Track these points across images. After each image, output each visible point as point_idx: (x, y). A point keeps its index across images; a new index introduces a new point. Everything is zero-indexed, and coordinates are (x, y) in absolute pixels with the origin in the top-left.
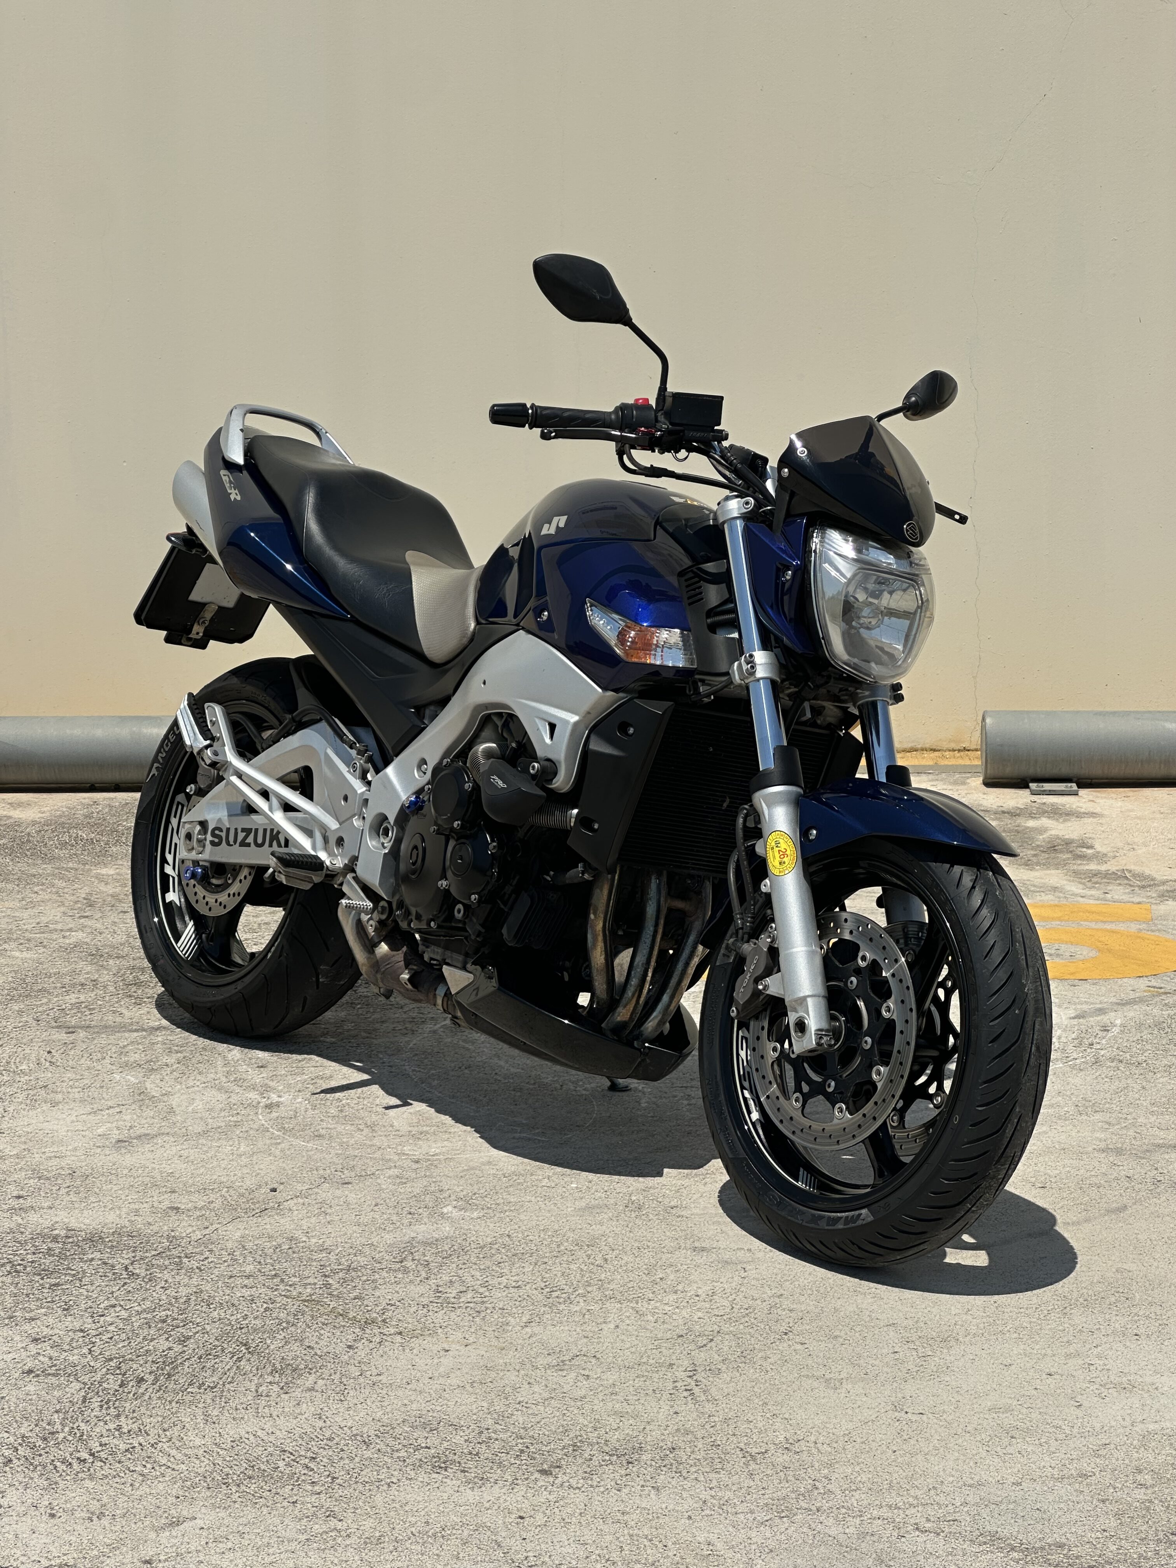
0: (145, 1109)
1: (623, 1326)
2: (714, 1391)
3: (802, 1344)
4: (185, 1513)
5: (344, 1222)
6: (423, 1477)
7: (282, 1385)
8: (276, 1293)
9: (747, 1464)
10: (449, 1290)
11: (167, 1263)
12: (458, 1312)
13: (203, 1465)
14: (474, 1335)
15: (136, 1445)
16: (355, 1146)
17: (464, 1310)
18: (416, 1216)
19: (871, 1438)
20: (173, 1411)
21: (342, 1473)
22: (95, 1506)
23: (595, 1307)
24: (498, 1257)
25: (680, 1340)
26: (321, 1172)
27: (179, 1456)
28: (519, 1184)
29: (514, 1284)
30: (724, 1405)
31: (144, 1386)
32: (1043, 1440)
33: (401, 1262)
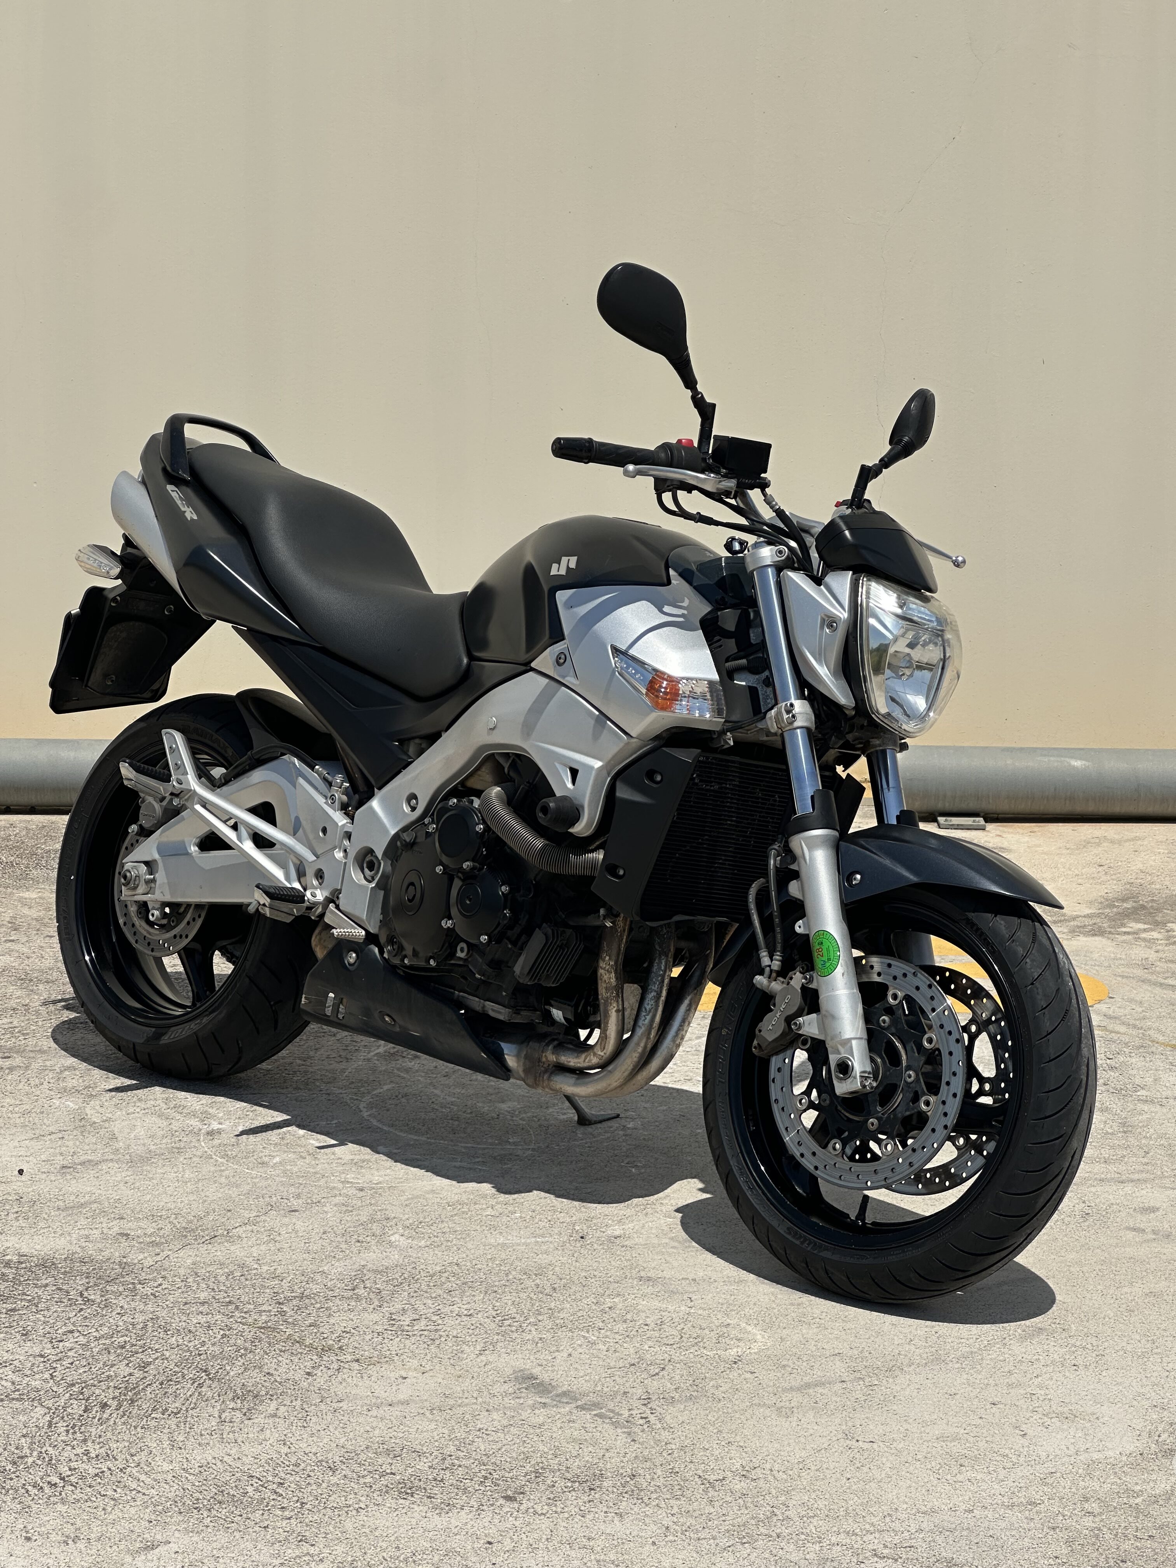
0: (87, 1135)
1: (575, 1354)
2: (668, 1418)
3: (752, 1373)
4: (159, 1537)
5: (293, 1250)
6: (390, 1502)
7: (244, 1411)
8: (231, 1320)
9: (706, 1491)
10: (402, 1318)
11: (121, 1289)
12: (413, 1339)
13: (173, 1489)
14: (430, 1363)
15: (105, 1470)
16: (298, 1174)
17: (418, 1338)
18: (365, 1244)
19: (825, 1466)
20: (139, 1435)
21: (311, 1498)
22: (69, 1530)
23: (547, 1336)
24: (448, 1285)
25: (632, 1368)
26: (268, 1199)
27: (148, 1481)
28: (463, 1212)
29: (466, 1312)
30: (680, 1433)
31: (108, 1412)
32: (991, 1469)
33: (353, 1290)
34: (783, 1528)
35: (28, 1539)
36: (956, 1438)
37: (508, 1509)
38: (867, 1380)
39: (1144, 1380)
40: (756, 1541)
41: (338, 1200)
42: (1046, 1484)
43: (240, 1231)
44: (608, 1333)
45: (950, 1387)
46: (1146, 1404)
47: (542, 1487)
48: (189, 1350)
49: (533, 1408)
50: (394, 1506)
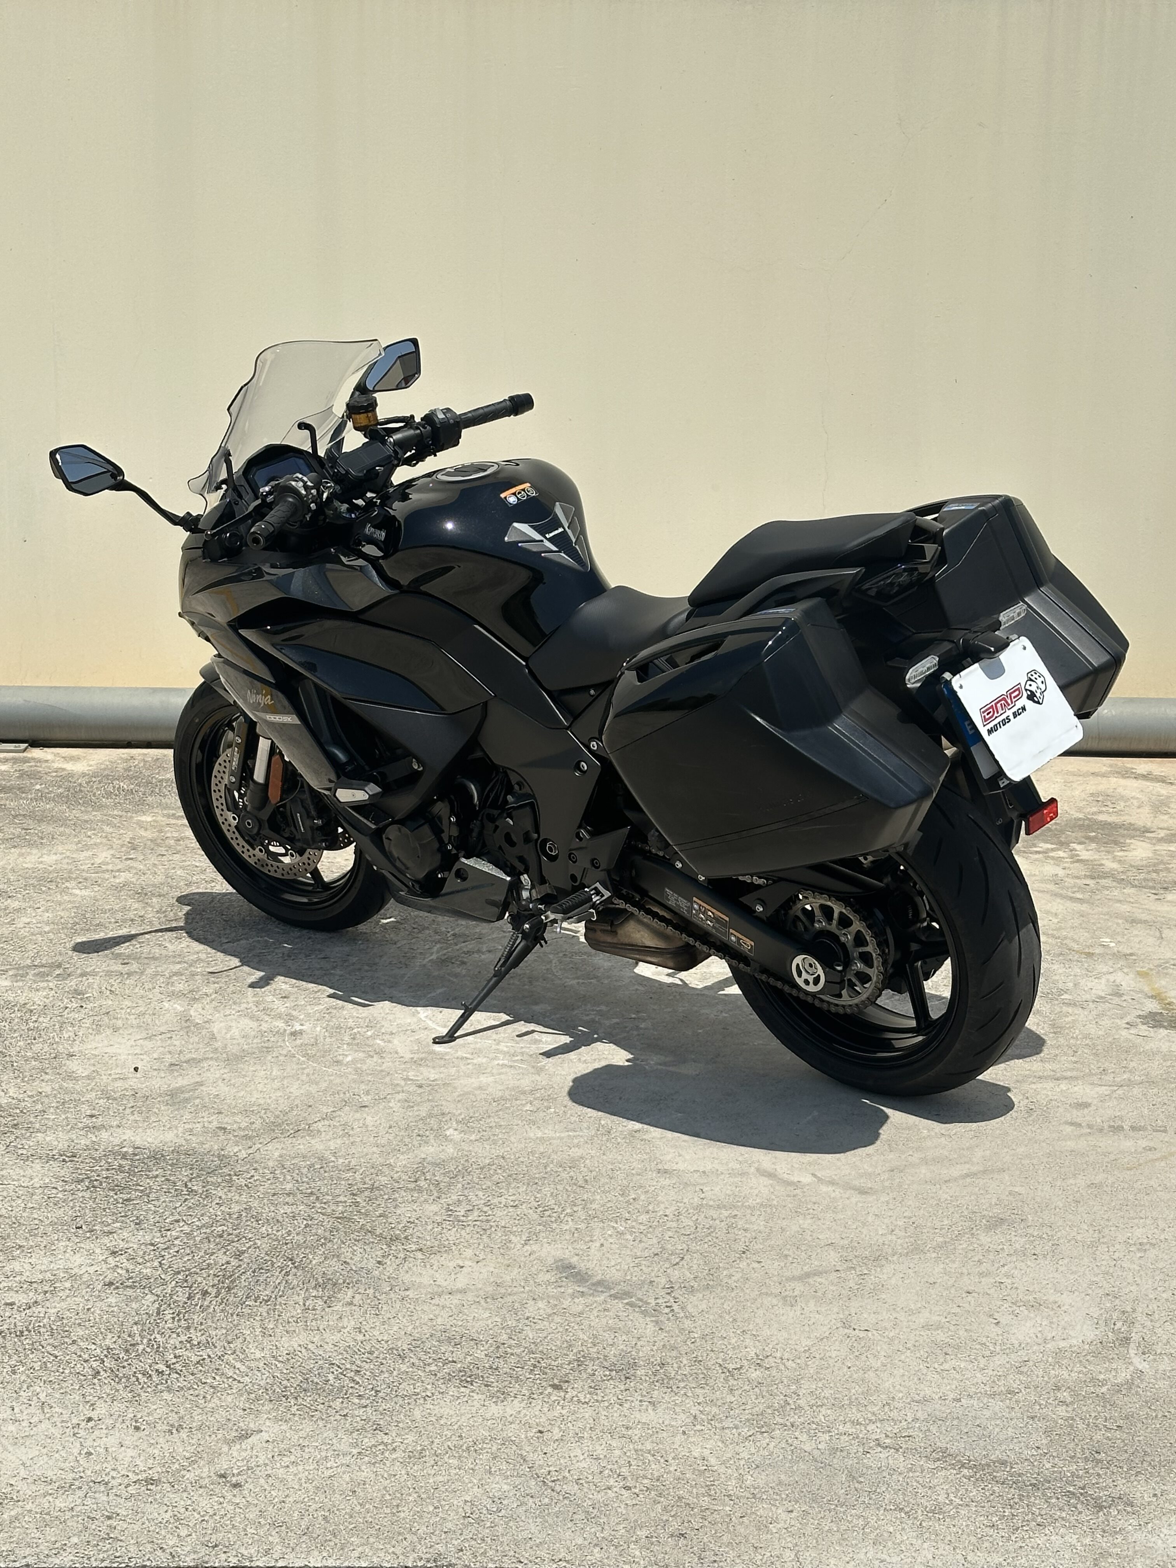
34: (796, 1417)
35: (137, 1428)
36: (939, 1327)
37: (556, 1398)
38: (858, 1269)
39: (1096, 1268)
40: (773, 1430)
41: (401, 1096)
42: (1022, 1373)
43: (320, 1124)
44: (634, 1224)
45: (929, 1276)
46: (1101, 1292)
47: (584, 1376)
48: (277, 1240)
49: (573, 1296)
50: (456, 1394)
